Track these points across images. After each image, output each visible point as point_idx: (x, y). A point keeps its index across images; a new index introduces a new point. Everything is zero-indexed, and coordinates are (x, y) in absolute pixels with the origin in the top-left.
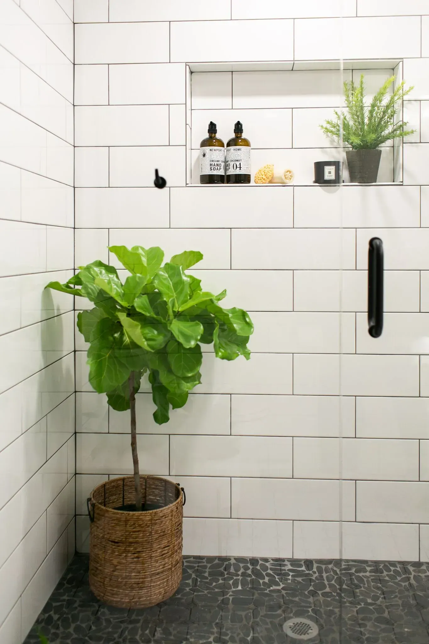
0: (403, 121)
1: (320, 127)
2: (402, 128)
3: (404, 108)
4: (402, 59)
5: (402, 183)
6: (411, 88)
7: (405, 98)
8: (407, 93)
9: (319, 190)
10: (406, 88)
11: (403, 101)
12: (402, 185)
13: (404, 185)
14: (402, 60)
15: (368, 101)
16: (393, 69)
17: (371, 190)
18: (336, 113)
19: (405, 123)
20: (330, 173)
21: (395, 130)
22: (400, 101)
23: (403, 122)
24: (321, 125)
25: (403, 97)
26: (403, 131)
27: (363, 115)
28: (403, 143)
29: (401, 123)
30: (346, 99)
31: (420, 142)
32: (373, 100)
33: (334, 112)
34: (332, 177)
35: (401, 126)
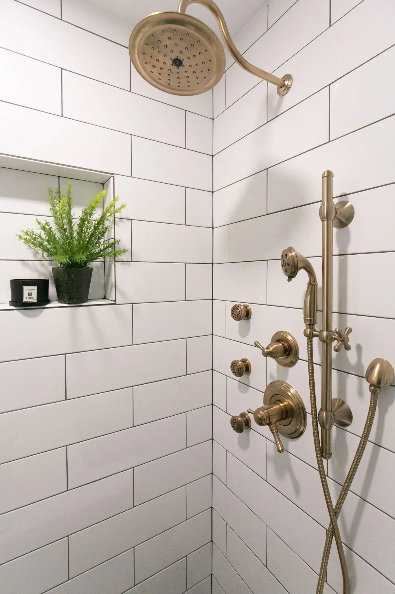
0: (114, 238)
1: (18, 238)
2: (114, 246)
3: (116, 226)
4: (114, 174)
5: (114, 302)
6: (123, 206)
7: (117, 215)
8: (119, 210)
9: (17, 314)
10: (118, 205)
11: (114, 218)
12: (115, 304)
13: (116, 304)
14: (113, 176)
15: (77, 213)
16: (103, 184)
17: (82, 311)
18: (39, 223)
19: (118, 241)
20: (30, 294)
21: (107, 247)
22: (112, 218)
23: (115, 240)
24: (19, 235)
25: (114, 214)
26: (115, 249)
27: (71, 228)
28: (115, 261)
29: (112, 241)
30: (51, 208)
31: (132, 261)
32: (83, 214)
33: (36, 221)
34: (34, 298)
35: (113, 244)
